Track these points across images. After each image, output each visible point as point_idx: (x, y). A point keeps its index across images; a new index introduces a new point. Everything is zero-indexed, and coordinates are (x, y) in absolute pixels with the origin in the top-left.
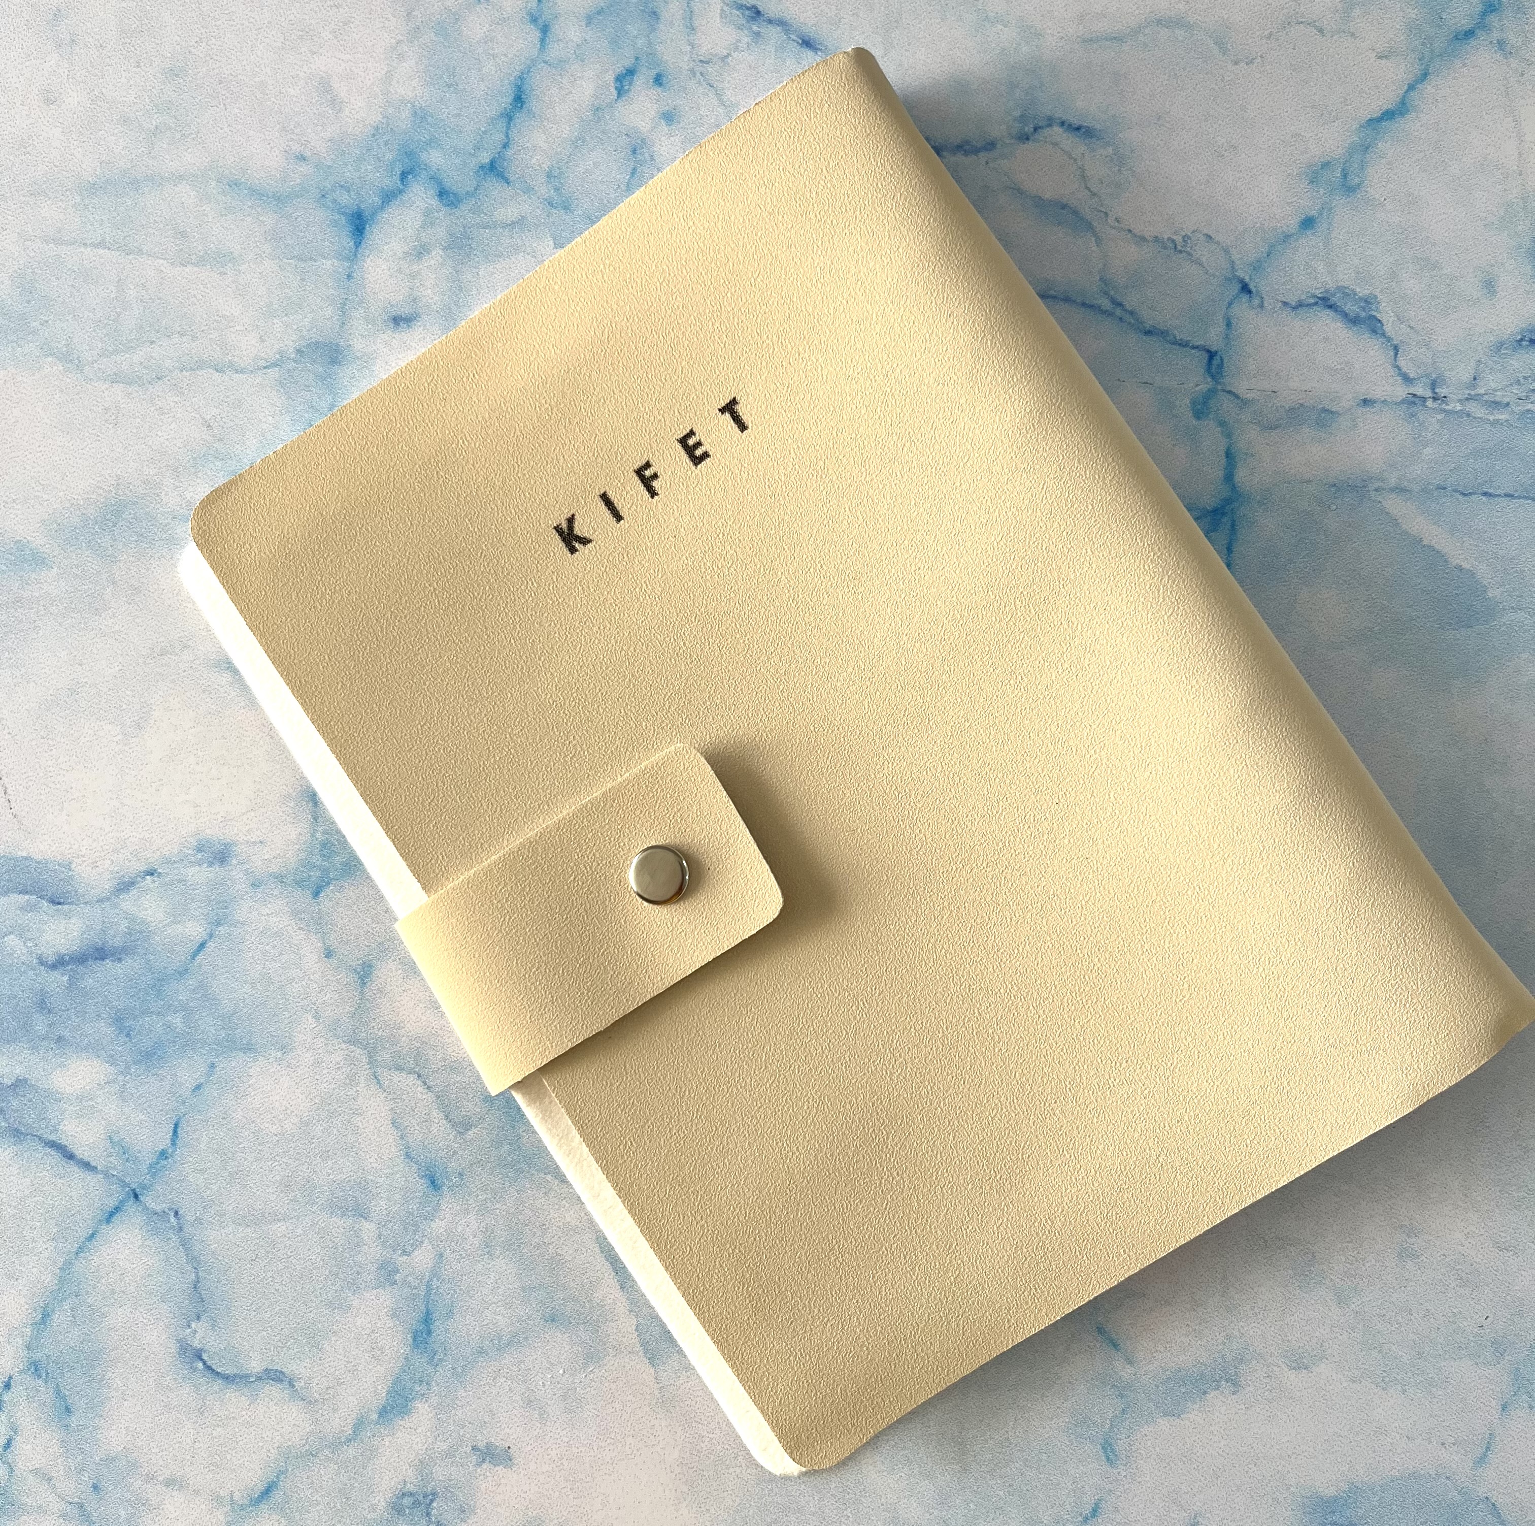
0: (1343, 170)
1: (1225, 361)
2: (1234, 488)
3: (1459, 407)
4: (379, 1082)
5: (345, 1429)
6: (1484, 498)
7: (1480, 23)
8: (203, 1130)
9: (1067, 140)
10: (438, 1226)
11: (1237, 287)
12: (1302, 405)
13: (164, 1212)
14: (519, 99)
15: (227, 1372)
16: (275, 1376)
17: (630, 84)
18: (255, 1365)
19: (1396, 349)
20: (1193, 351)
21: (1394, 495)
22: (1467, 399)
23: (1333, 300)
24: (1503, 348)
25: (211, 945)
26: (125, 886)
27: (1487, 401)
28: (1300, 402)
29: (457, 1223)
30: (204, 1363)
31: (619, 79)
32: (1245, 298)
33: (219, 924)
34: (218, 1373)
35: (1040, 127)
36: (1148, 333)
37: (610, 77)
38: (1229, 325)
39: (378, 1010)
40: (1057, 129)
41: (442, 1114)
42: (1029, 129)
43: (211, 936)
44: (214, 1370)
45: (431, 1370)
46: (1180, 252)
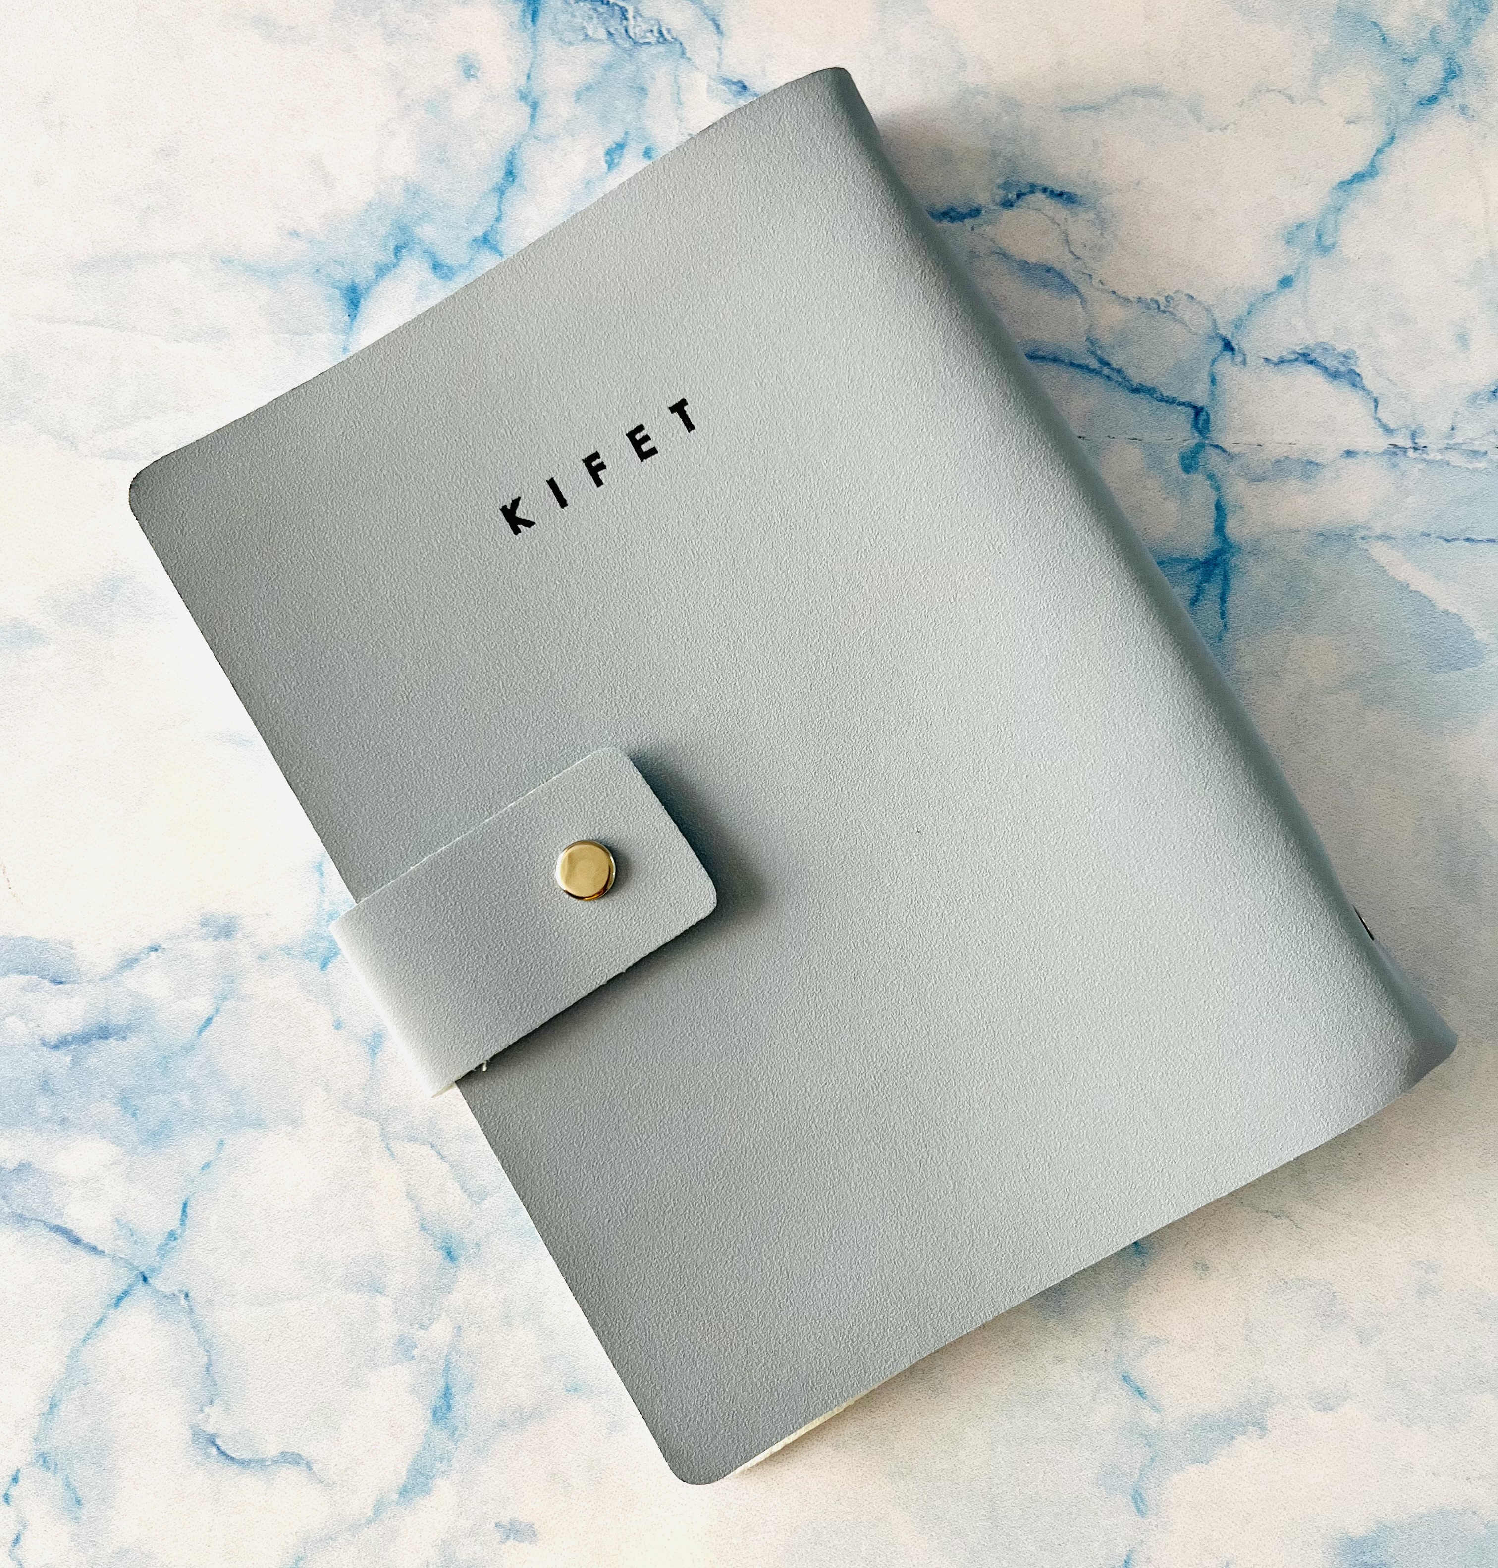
0: (1317, 230)
1: (1211, 417)
2: (1225, 540)
3: (1439, 457)
4: (392, 1155)
5: (365, 1510)
6: (1467, 544)
7: (1441, 89)
8: (213, 1209)
9: (1051, 207)
10: (456, 1298)
11: (1219, 345)
12: (1287, 457)
13: (174, 1294)
14: (511, 173)
15: (242, 1457)
16: (292, 1459)
17: (620, 157)
18: (272, 1449)
19: (1376, 401)
20: (1179, 408)
21: (1380, 543)
22: (1447, 448)
23: (1313, 356)
24: (1479, 398)
25: (217, 1020)
26: (130, 963)
27: (1465, 450)
28: (1286, 454)
29: (474, 1295)
30: (218, 1448)
31: (609, 152)
32: (1228, 354)
33: (225, 999)
34: (232, 1459)
35: (1024, 194)
36: (1136, 390)
37: (600, 152)
38: (1213, 381)
39: (390, 1081)
40: (1040, 196)
41: (456, 1184)
42: (1012, 195)
43: (218, 1010)
44: (229, 1456)
45: (451, 1445)
46: (1164, 312)
